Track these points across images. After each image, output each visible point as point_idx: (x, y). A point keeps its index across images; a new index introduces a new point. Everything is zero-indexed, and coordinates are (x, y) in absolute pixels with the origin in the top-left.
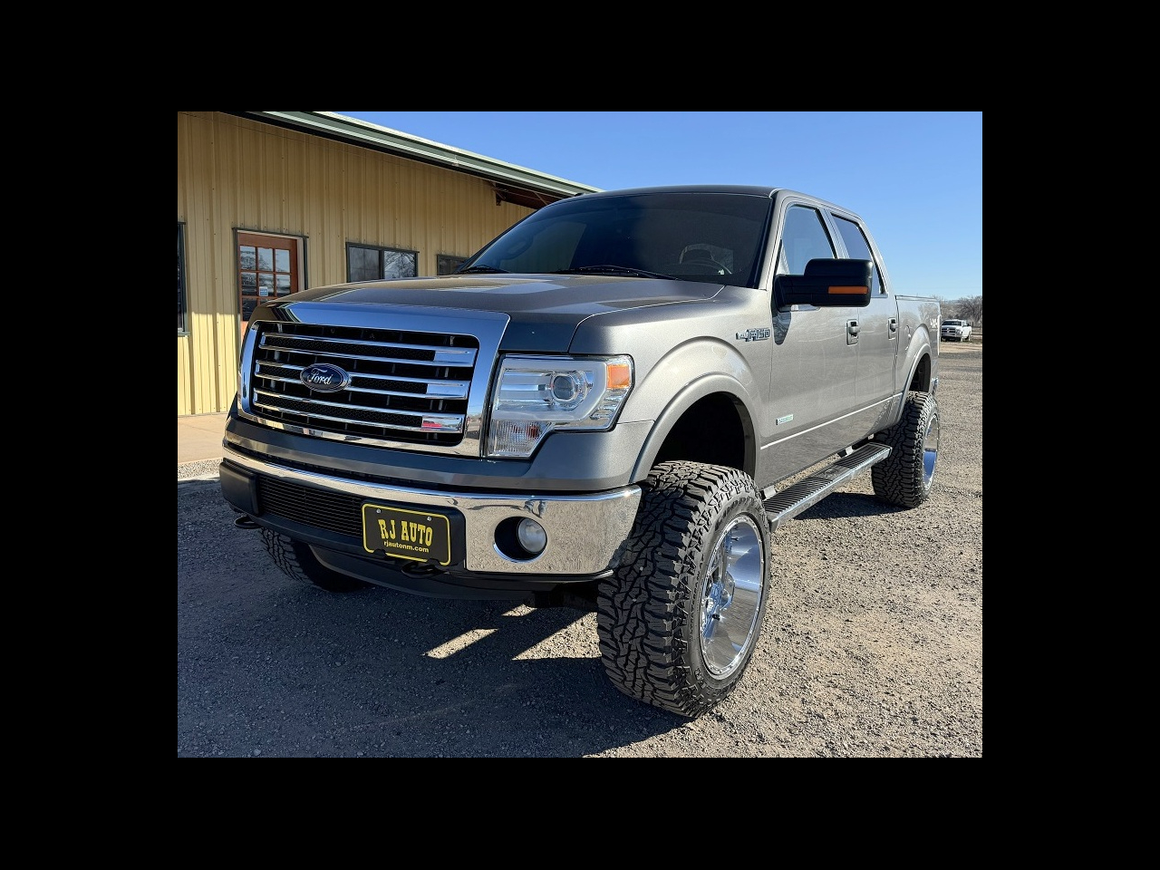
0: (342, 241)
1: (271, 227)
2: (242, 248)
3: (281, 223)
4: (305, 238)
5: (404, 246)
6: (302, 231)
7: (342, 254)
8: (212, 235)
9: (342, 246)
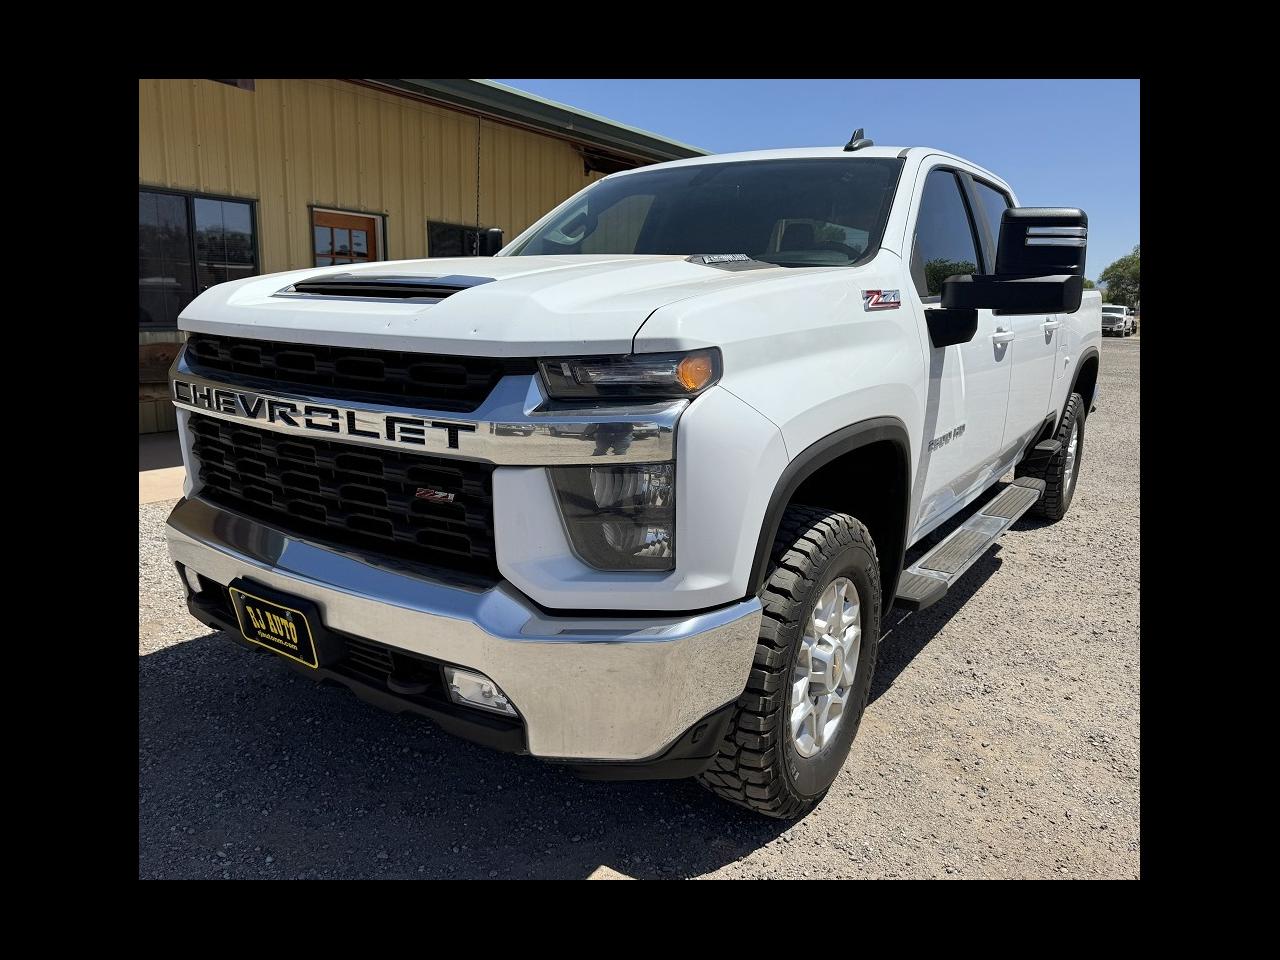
0: (423, 219)
1: (348, 204)
3: (359, 201)
4: (384, 217)
6: (381, 211)
7: (424, 232)
8: (286, 214)
9: (424, 225)
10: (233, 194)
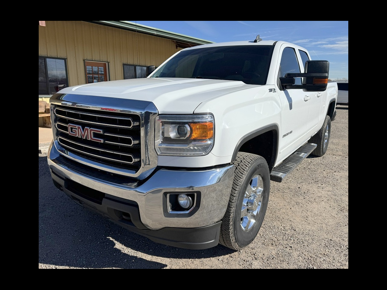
0: (121, 63)
1: (96, 59)
2: (87, 67)
3: (100, 58)
4: (108, 63)
5: (143, 64)
6: (107, 61)
7: (122, 68)
8: (76, 62)
9: (121, 65)
10: (59, 57)
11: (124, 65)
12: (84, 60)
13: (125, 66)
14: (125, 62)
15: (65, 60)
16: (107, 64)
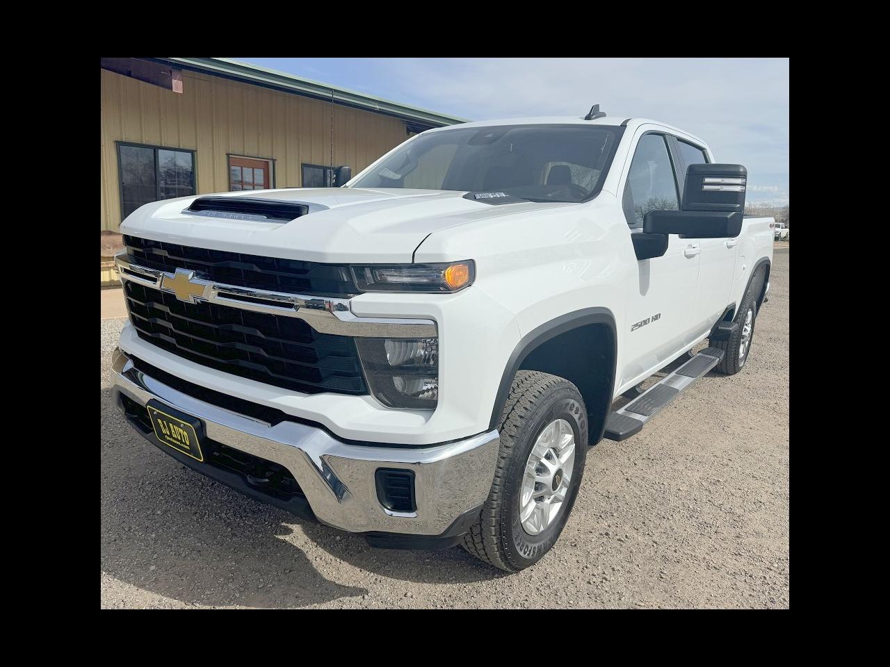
0: (299, 162)
1: (251, 154)
2: (233, 168)
3: (258, 152)
4: (274, 161)
6: (272, 157)
7: (299, 169)
8: (214, 159)
10: (181, 147)
11: (304, 165)
12: (228, 155)
13: (305, 168)
14: (307, 161)
15: (193, 152)
16: (271, 163)
